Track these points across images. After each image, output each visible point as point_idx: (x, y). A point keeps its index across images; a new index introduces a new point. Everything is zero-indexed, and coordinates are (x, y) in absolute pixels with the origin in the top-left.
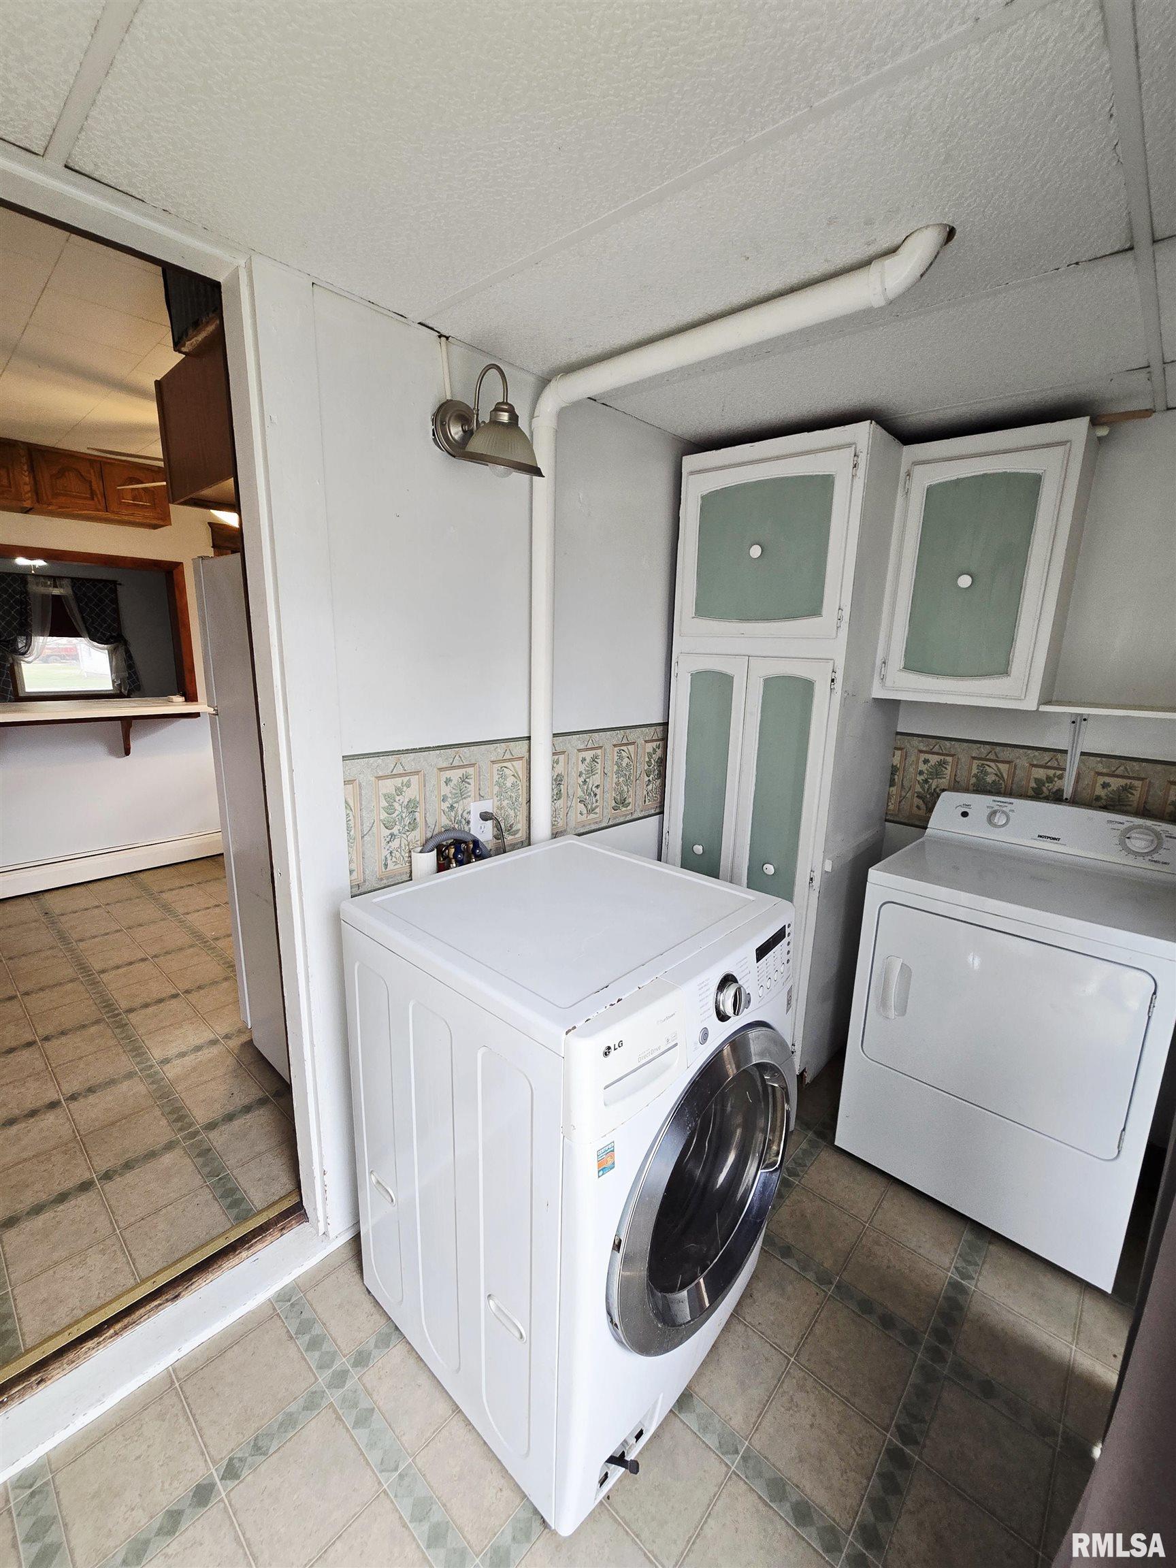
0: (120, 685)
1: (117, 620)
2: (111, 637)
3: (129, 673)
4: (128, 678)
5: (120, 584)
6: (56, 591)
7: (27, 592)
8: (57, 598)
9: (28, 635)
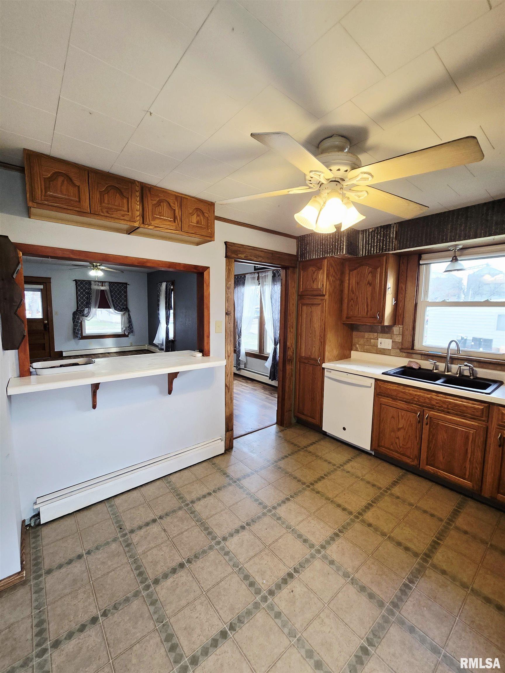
0: (125, 330)
1: (126, 301)
2: (123, 308)
3: (129, 325)
4: (128, 327)
5: (129, 285)
6: (103, 288)
7: (91, 289)
8: (102, 291)
9: (89, 308)
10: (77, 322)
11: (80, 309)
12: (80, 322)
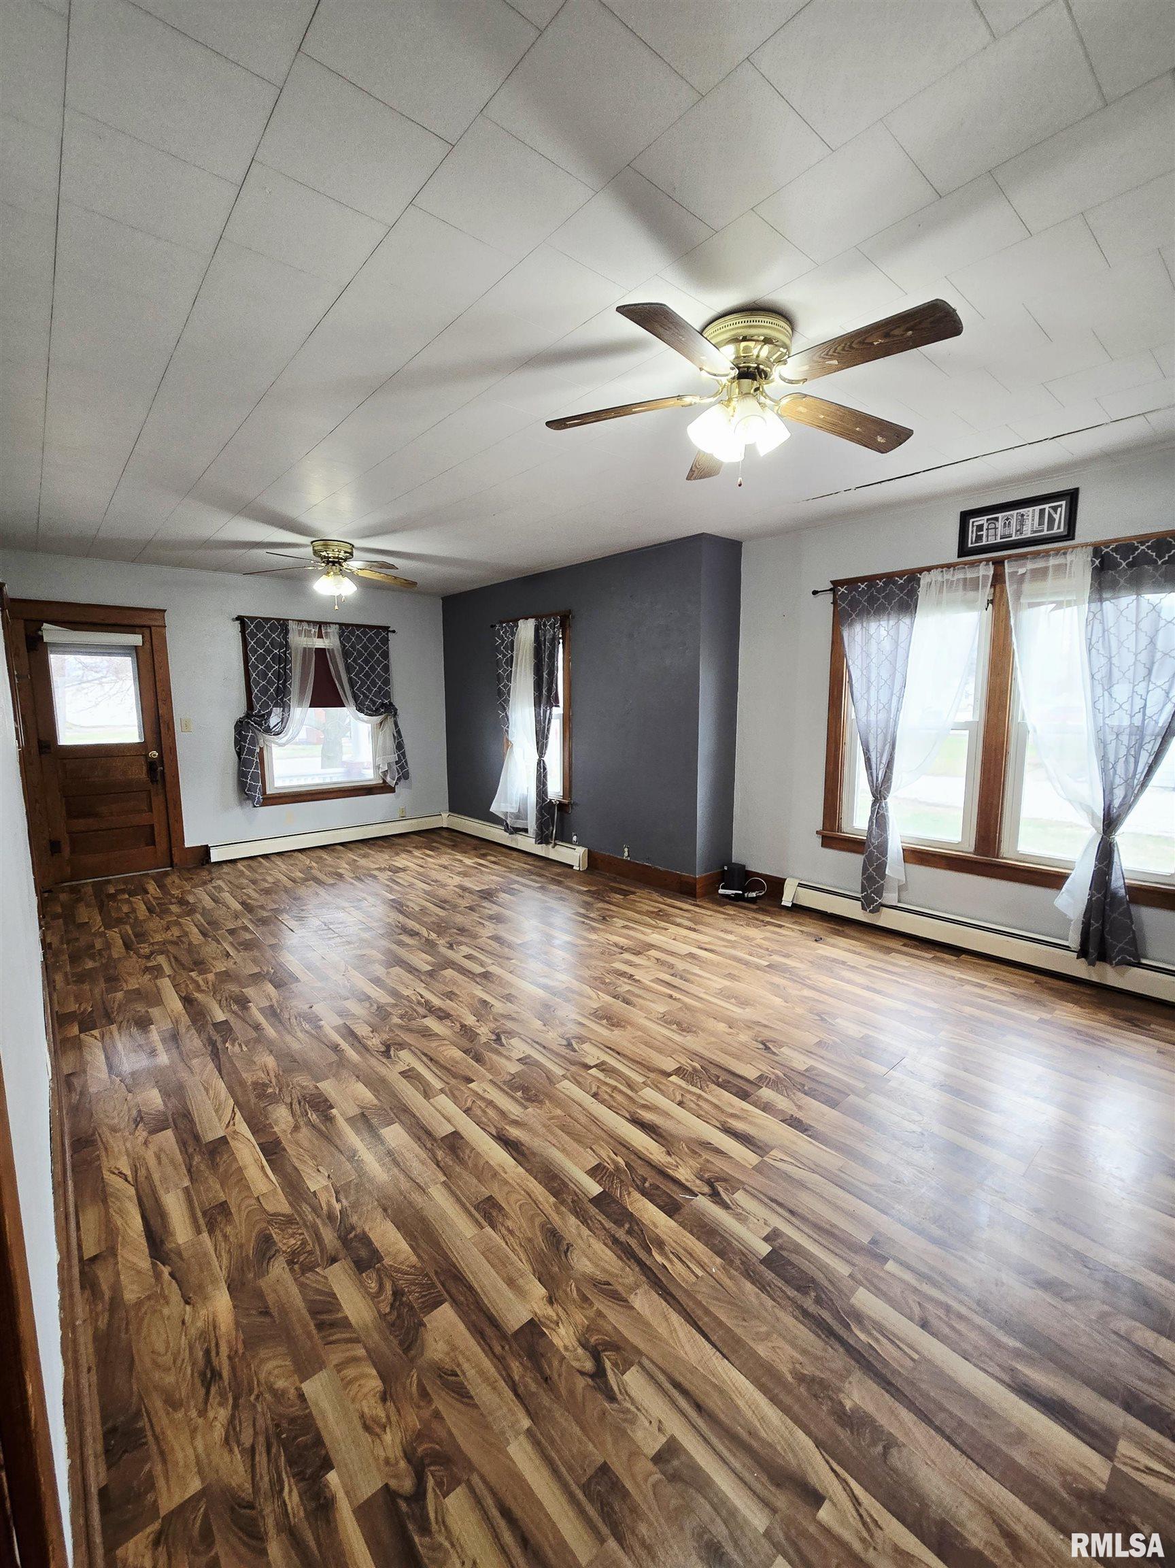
0: (385, 773)
1: (387, 681)
2: (383, 705)
3: (397, 756)
4: (397, 763)
5: (394, 632)
6: (320, 644)
7: (287, 646)
8: (321, 653)
9: (284, 706)
10: (251, 752)
11: (259, 712)
12: (258, 750)
